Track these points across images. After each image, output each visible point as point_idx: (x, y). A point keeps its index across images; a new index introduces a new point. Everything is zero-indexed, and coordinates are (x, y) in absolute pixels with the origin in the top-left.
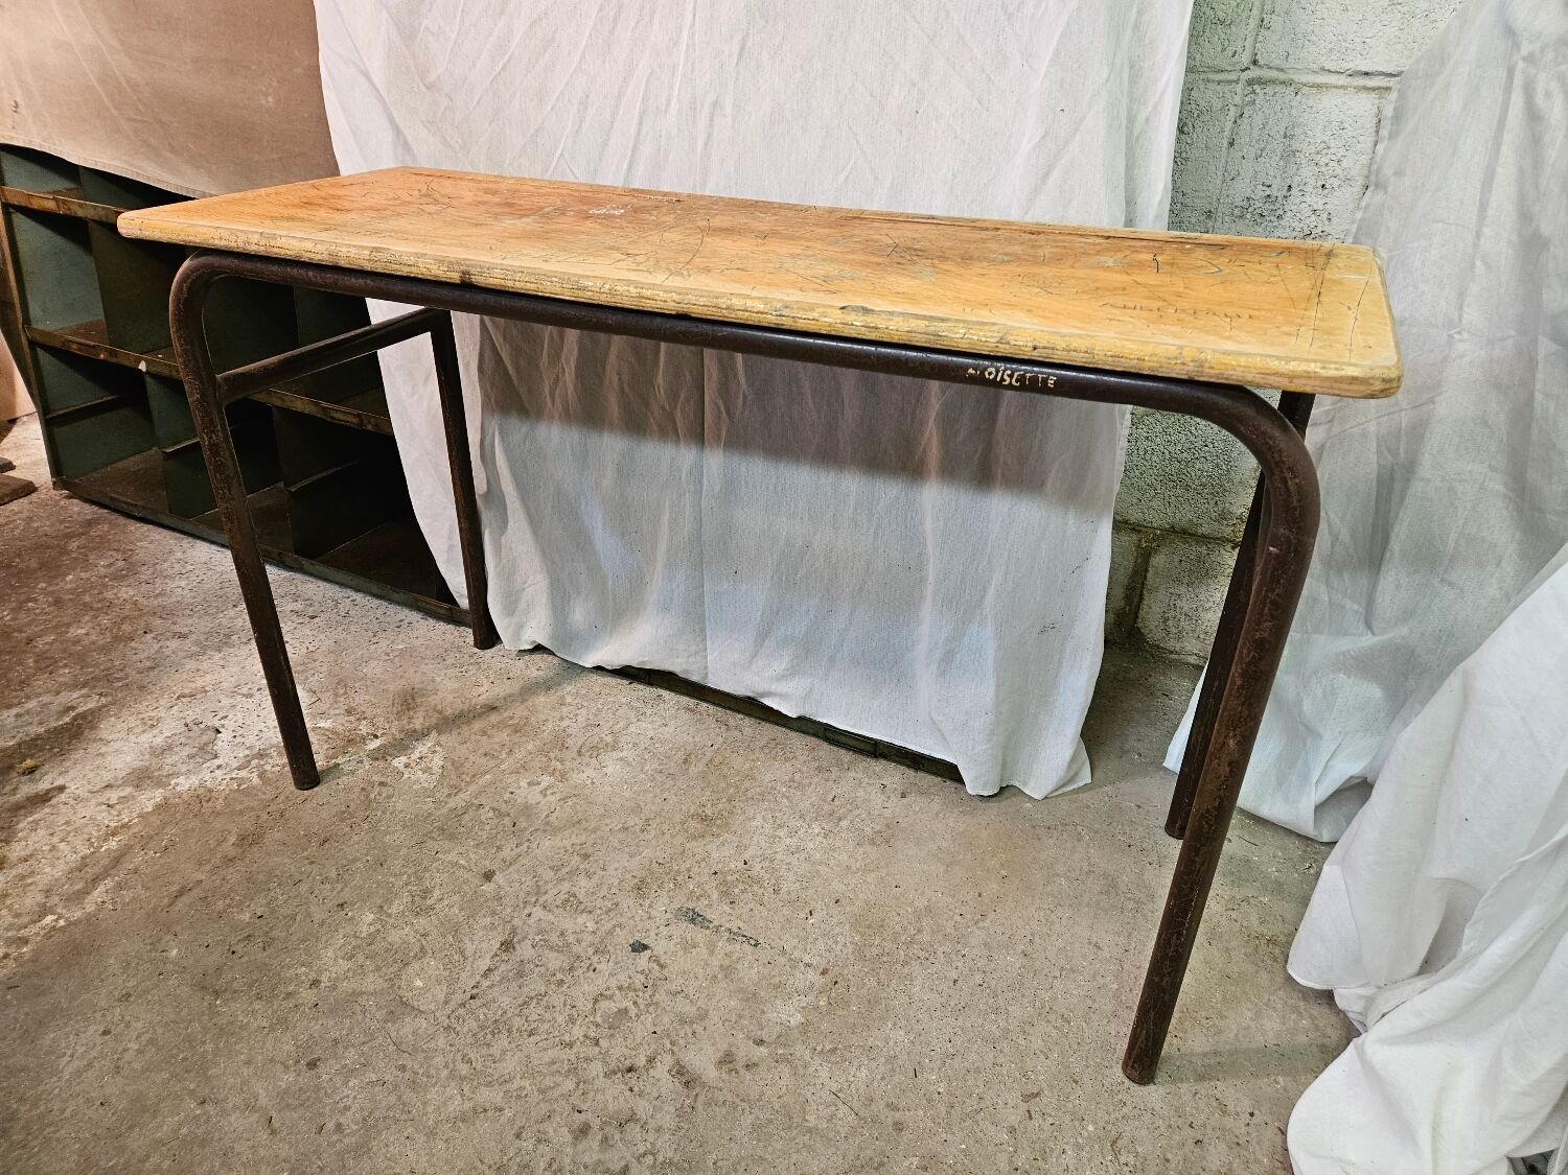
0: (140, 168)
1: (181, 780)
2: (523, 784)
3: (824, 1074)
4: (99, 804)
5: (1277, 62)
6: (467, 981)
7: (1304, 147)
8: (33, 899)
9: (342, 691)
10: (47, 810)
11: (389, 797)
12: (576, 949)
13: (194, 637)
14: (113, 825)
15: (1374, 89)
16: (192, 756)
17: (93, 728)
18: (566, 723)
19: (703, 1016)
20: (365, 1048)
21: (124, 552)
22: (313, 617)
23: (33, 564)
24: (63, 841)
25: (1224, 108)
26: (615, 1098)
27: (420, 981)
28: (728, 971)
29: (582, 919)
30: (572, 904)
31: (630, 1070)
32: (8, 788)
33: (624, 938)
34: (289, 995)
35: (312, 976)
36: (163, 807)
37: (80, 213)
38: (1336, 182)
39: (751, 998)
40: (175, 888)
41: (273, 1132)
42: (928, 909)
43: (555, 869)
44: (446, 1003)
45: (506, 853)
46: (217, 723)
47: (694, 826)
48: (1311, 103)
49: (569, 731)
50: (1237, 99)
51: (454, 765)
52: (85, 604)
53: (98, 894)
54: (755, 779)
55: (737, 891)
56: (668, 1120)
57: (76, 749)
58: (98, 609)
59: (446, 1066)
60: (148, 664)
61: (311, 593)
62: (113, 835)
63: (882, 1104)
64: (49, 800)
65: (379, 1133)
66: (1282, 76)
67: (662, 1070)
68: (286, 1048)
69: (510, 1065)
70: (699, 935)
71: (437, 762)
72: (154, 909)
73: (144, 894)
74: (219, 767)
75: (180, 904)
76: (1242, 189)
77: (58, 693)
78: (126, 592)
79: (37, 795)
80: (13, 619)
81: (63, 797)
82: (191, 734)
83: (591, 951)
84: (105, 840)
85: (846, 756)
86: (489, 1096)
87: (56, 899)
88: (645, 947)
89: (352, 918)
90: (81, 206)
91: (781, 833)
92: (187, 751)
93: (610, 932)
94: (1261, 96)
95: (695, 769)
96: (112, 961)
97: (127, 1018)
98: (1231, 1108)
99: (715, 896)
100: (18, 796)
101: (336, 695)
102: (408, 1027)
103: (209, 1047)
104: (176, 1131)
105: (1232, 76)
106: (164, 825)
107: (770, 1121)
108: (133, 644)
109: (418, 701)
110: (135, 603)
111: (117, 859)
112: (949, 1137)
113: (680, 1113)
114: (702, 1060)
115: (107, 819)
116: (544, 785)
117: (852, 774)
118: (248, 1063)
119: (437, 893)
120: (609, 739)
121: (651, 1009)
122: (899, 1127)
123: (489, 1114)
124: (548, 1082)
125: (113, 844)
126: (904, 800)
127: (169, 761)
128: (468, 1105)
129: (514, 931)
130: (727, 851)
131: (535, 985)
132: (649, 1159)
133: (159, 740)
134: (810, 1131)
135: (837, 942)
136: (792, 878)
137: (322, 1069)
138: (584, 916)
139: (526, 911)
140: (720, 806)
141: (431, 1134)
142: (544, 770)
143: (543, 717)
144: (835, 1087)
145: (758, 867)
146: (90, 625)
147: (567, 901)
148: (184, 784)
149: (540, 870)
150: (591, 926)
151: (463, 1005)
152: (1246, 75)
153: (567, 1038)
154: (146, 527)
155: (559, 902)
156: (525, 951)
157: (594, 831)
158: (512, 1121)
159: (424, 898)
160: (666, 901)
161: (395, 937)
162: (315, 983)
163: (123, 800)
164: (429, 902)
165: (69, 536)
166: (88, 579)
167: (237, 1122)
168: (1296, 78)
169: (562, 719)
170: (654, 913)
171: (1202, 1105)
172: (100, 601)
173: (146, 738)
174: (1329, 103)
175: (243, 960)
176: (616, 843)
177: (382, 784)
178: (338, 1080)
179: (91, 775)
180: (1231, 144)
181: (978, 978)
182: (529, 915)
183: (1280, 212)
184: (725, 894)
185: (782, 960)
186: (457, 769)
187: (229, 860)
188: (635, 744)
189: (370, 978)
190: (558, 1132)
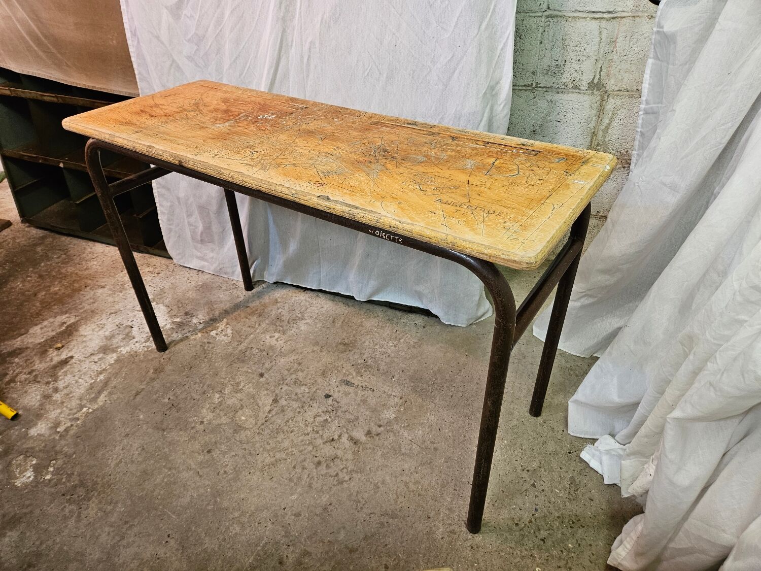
0: (52, 74)
1: (122, 349)
2: (268, 337)
3: (406, 434)
4: (91, 362)
5: (558, 8)
6: (262, 416)
7: (571, 44)
8: (74, 403)
9: (181, 305)
10: (68, 367)
11: (213, 348)
12: (303, 399)
13: (108, 287)
14: (99, 370)
15: (597, 18)
16: (124, 339)
17: (77, 331)
18: (280, 310)
19: (357, 419)
20: (228, 444)
21: (63, 250)
22: (159, 273)
23: (23, 259)
24: (80, 378)
25: (537, 28)
26: (329, 451)
27: (243, 417)
28: (364, 401)
29: (303, 388)
30: (297, 382)
31: (332, 440)
32: (48, 359)
33: (321, 394)
34: (193, 428)
35: (200, 420)
36: (118, 360)
37: (23, 95)
38: (584, 58)
39: (374, 410)
40: (134, 392)
41: (201, 476)
42: (439, 370)
43: (288, 370)
44: (256, 424)
45: (267, 365)
46: (130, 324)
47: (341, 347)
48: (572, 25)
49: (282, 313)
50: (542, 24)
51: (237, 333)
52: (54, 276)
53: (102, 398)
54: (363, 326)
55: (363, 371)
56: (350, 456)
57: (72, 340)
58: (61, 278)
59: (261, 447)
60: (92, 301)
61: (154, 263)
62: (101, 374)
63: (429, 442)
64: (68, 362)
65: (241, 472)
66: (560, 14)
67: (345, 439)
68: (197, 447)
69: (286, 444)
70: (351, 389)
71: (229, 331)
72: (128, 401)
73: (122, 396)
74: (137, 342)
75: (138, 398)
76: (546, 62)
77: (55, 317)
78: (70, 269)
79: (62, 361)
80: (23, 286)
81: (73, 361)
82: (120, 329)
83: (309, 399)
84: (98, 376)
85: (399, 314)
86: (280, 455)
87: (85, 402)
88: (330, 396)
89: (210, 397)
90: (23, 92)
91: (377, 347)
92: (120, 337)
93: (315, 392)
94: (552, 22)
95: (339, 324)
96: (117, 423)
97: (130, 443)
98: (556, 429)
99: (354, 374)
100: (54, 362)
101: (178, 307)
102: (243, 435)
103: (167, 450)
104: (163, 481)
105: (540, 14)
106: (121, 368)
107: (388, 453)
108: (82, 292)
109: (215, 306)
110: (76, 274)
111: (106, 383)
112: (455, 451)
113: (354, 453)
114: (360, 435)
115: (96, 367)
116: (276, 337)
117: (402, 321)
118: (184, 453)
119: (242, 384)
120: (300, 315)
121: (337, 418)
122: (436, 449)
123: (282, 461)
124: (302, 448)
125: (102, 377)
126: (425, 329)
127: (115, 341)
128: (273, 459)
129: (277, 395)
130: (356, 356)
131: (290, 414)
132: (345, 470)
133: (107, 333)
134: (403, 454)
135: (405, 387)
136: (383, 363)
137: (213, 453)
138: (304, 387)
139: (280, 387)
140: (351, 339)
142: (275, 331)
143: (270, 309)
144: (410, 438)
145: (370, 361)
146: (59, 286)
147: (296, 382)
148: (124, 350)
149: (282, 371)
150: (307, 390)
151: (263, 424)
152: (546, 13)
153: (306, 432)
154: (69, 238)
155: (292, 383)
156: (283, 402)
157: (301, 353)
158: (291, 463)
159: (238, 386)
160: (335, 377)
161: (229, 402)
162: (202, 422)
163: (100, 359)
164: (240, 387)
165: (36, 245)
166: (51, 264)
167: (185, 475)
168: (565, 14)
169: (278, 309)
170: (331, 383)
171: (545, 430)
172: (60, 274)
173: (100, 333)
174: (579, 24)
175: (171, 416)
176: (311, 358)
177: (208, 343)
178: (221, 457)
179: (83, 350)
180: (541, 43)
181: (460, 394)
182: (281, 389)
183: (562, 71)
184: (358, 373)
185: (385, 395)
186: (238, 334)
187: (153, 380)
188: (311, 317)
189: (223, 418)
190: (309, 465)
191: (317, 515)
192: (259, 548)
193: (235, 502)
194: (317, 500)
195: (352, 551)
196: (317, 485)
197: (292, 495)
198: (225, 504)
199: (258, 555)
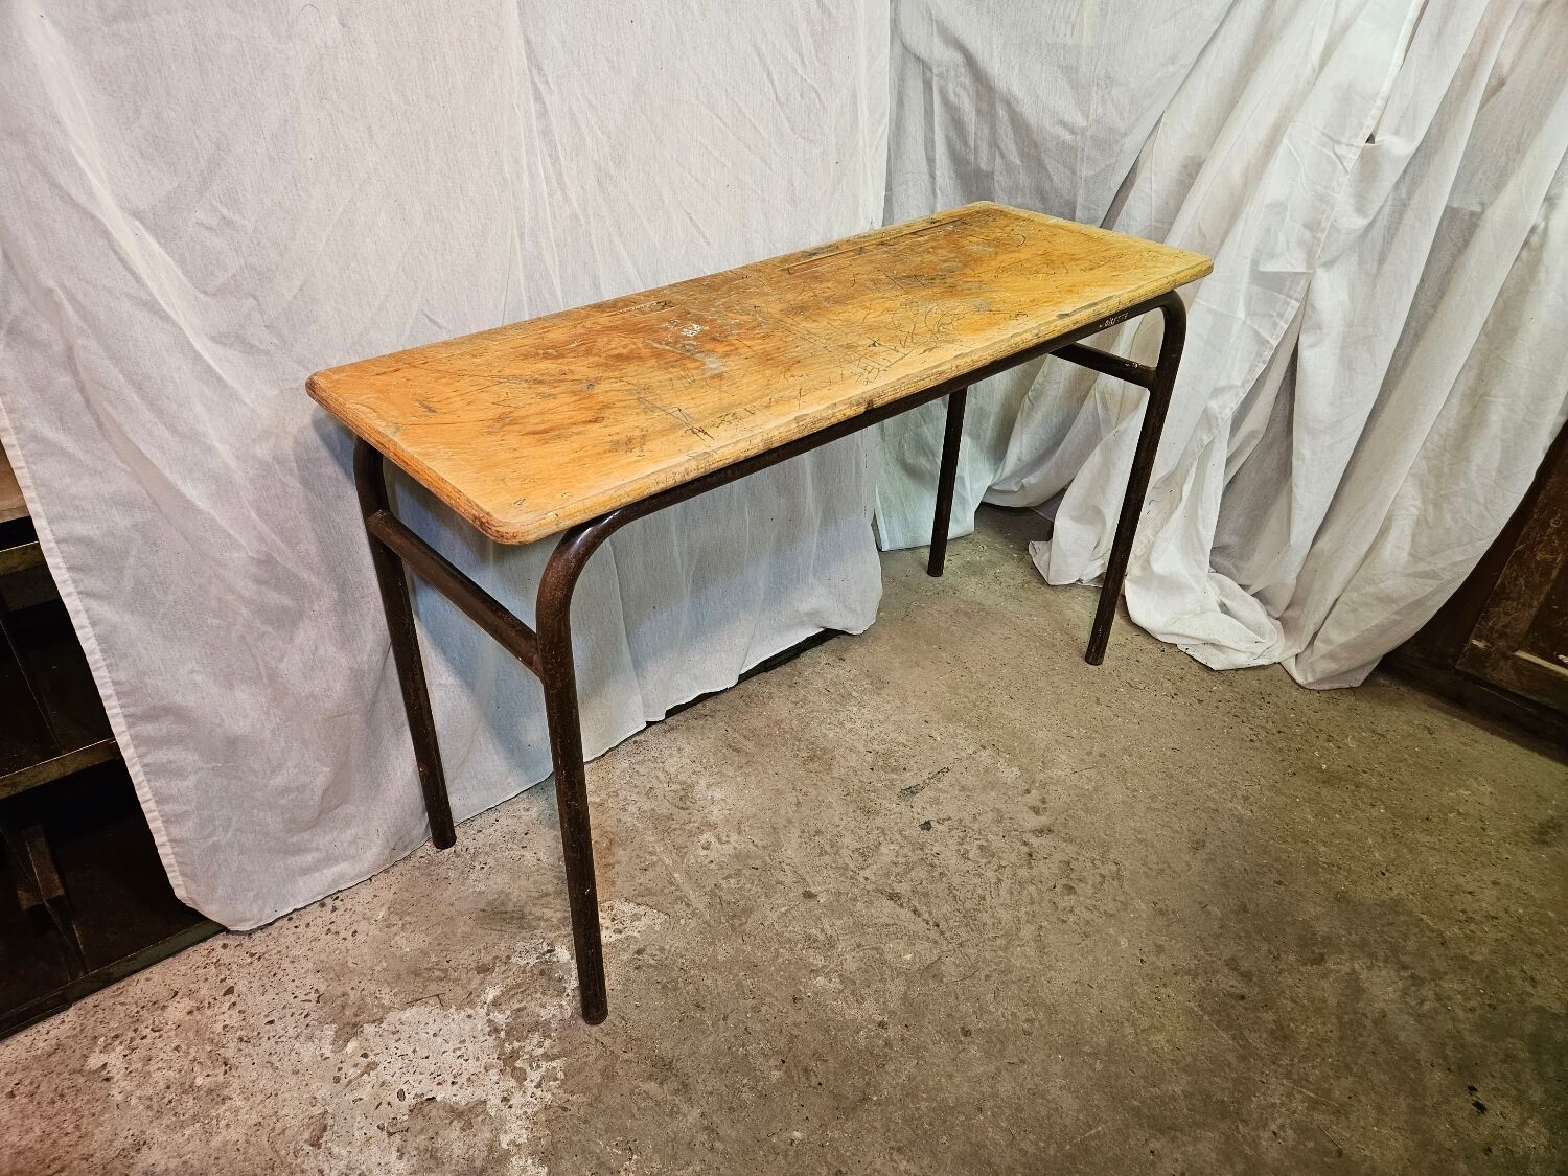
1: (506, 1137)
2: (702, 852)
3: (1059, 772)
6: (919, 927)
9: (437, 974)
12: (913, 859)
13: (153, 1132)
16: (466, 1126)
19: (998, 811)
20: (962, 998)
26: (1049, 868)
27: (906, 957)
28: (965, 789)
29: (883, 849)
30: (866, 852)
31: (1031, 856)
33: (914, 832)
34: (888, 1044)
35: (873, 1026)
36: (548, 1156)
39: (992, 785)
41: (1023, 1061)
42: (950, 687)
43: (823, 853)
44: (936, 942)
46: (410, 1102)
47: (816, 766)
54: (781, 721)
55: (894, 764)
56: (1071, 849)
59: (995, 951)
63: (1086, 757)
65: (1040, 998)
67: (1035, 841)
68: (944, 1050)
69: (1005, 915)
70: (928, 793)
74: (505, 1099)
82: (414, 1129)
83: (919, 852)
86: (1028, 931)
88: (927, 823)
89: (816, 994)
91: (848, 726)
92: (452, 1132)
93: (906, 838)
95: (748, 746)
99: (895, 776)
101: (441, 980)
102: (949, 968)
103: (924, 1105)
107: (1085, 804)
109: (510, 909)
112: (1115, 739)
113: (1068, 841)
114: (1034, 822)
116: (712, 840)
117: (806, 674)
119: (814, 931)
120: (675, 786)
121: (984, 833)
122: (1103, 755)
123: (1042, 934)
124: (1026, 898)
126: (847, 661)
127: (458, 1152)
128: (1032, 944)
129: (880, 890)
130: (852, 757)
131: (939, 888)
132: (1097, 863)
133: (402, 1165)
134: (1096, 790)
135: (961, 734)
136: (894, 735)
137: (973, 1027)
139: (862, 880)
140: (802, 747)
141: (1050, 967)
142: (693, 836)
144: (1069, 771)
145: (876, 747)
147: (862, 854)
148: (516, 1135)
149: (820, 863)
150: (894, 847)
151: (942, 933)
153: (993, 881)
155: (861, 859)
156: (903, 888)
157: (790, 822)
158: (1050, 923)
159: (816, 940)
160: (885, 802)
161: (851, 964)
162: (882, 1025)
164: (822, 938)
170: (896, 811)
175: (831, 1076)
176: (812, 813)
178: (989, 1018)
182: (866, 878)
184: (894, 770)
185: (966, 762)
188: (694, 773)
189: (891, 987)
190: (1066, 901)
191: (1168, 926)
192: (1206, 1018)
193: (1103, 1025)
194: (1140, 916)
195: (1244, 909)
196: (1111, 907)
197: (1117, 943)
198: (1102, 1041)
199: (1218, 1023)
